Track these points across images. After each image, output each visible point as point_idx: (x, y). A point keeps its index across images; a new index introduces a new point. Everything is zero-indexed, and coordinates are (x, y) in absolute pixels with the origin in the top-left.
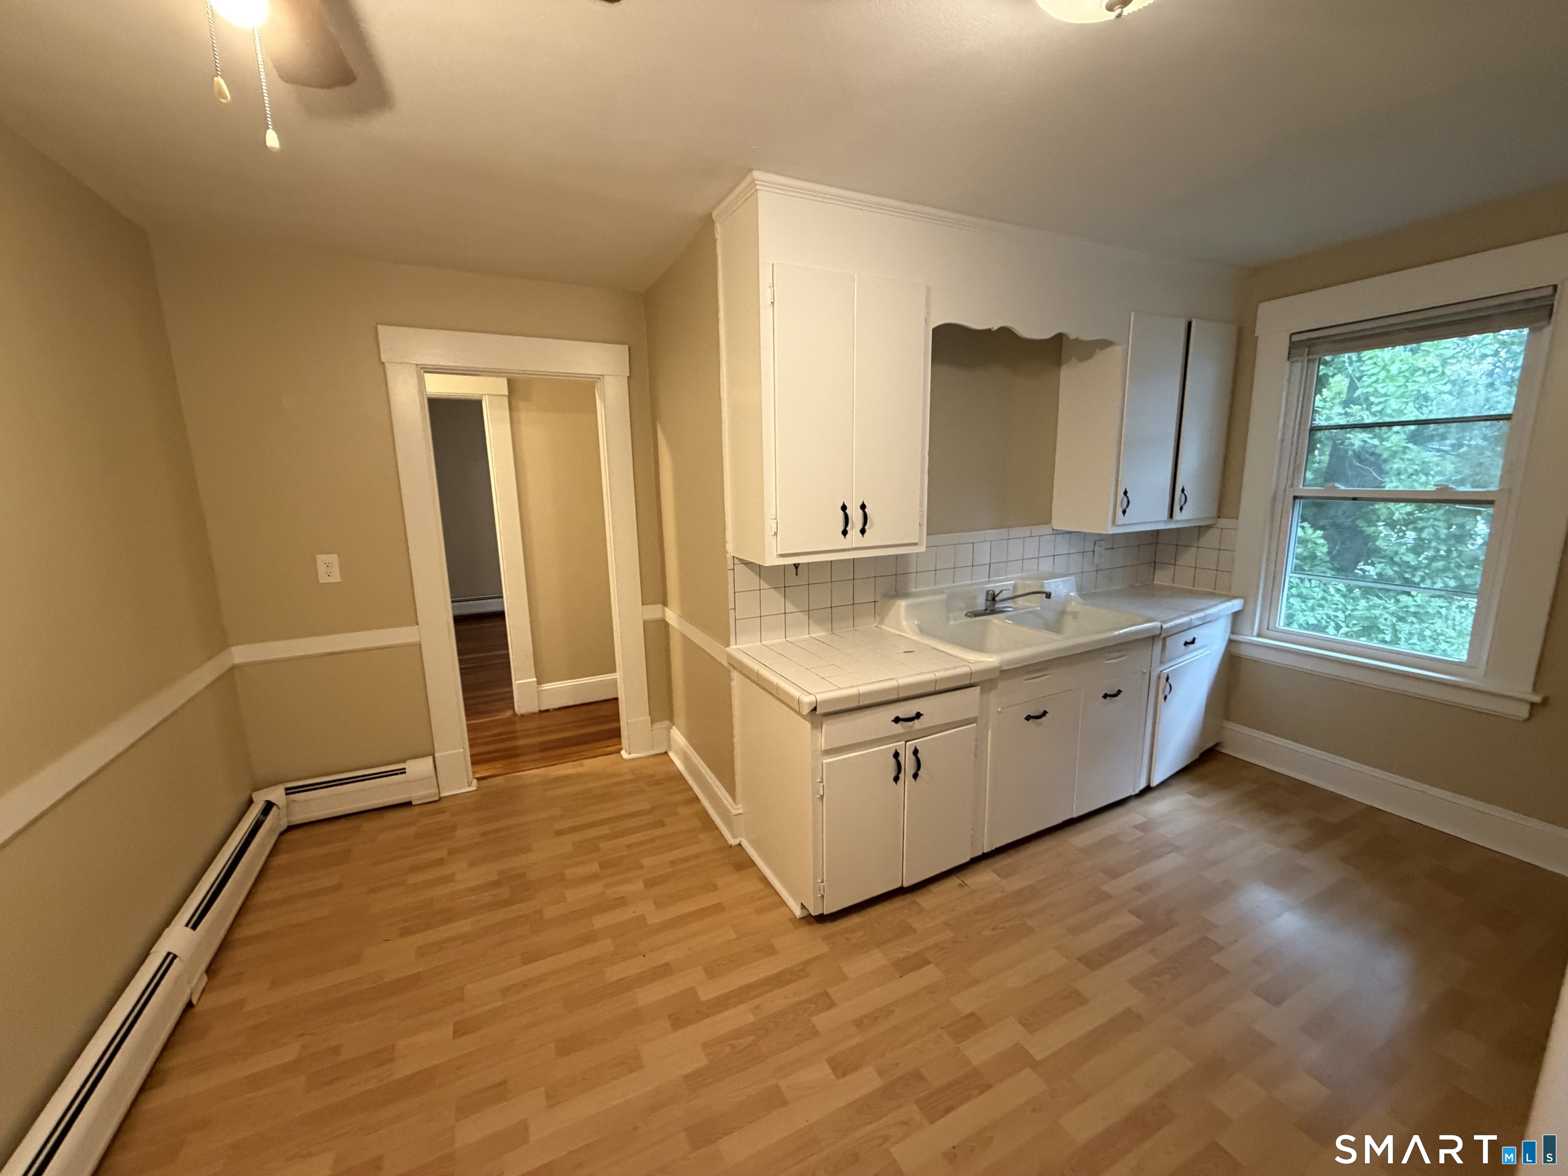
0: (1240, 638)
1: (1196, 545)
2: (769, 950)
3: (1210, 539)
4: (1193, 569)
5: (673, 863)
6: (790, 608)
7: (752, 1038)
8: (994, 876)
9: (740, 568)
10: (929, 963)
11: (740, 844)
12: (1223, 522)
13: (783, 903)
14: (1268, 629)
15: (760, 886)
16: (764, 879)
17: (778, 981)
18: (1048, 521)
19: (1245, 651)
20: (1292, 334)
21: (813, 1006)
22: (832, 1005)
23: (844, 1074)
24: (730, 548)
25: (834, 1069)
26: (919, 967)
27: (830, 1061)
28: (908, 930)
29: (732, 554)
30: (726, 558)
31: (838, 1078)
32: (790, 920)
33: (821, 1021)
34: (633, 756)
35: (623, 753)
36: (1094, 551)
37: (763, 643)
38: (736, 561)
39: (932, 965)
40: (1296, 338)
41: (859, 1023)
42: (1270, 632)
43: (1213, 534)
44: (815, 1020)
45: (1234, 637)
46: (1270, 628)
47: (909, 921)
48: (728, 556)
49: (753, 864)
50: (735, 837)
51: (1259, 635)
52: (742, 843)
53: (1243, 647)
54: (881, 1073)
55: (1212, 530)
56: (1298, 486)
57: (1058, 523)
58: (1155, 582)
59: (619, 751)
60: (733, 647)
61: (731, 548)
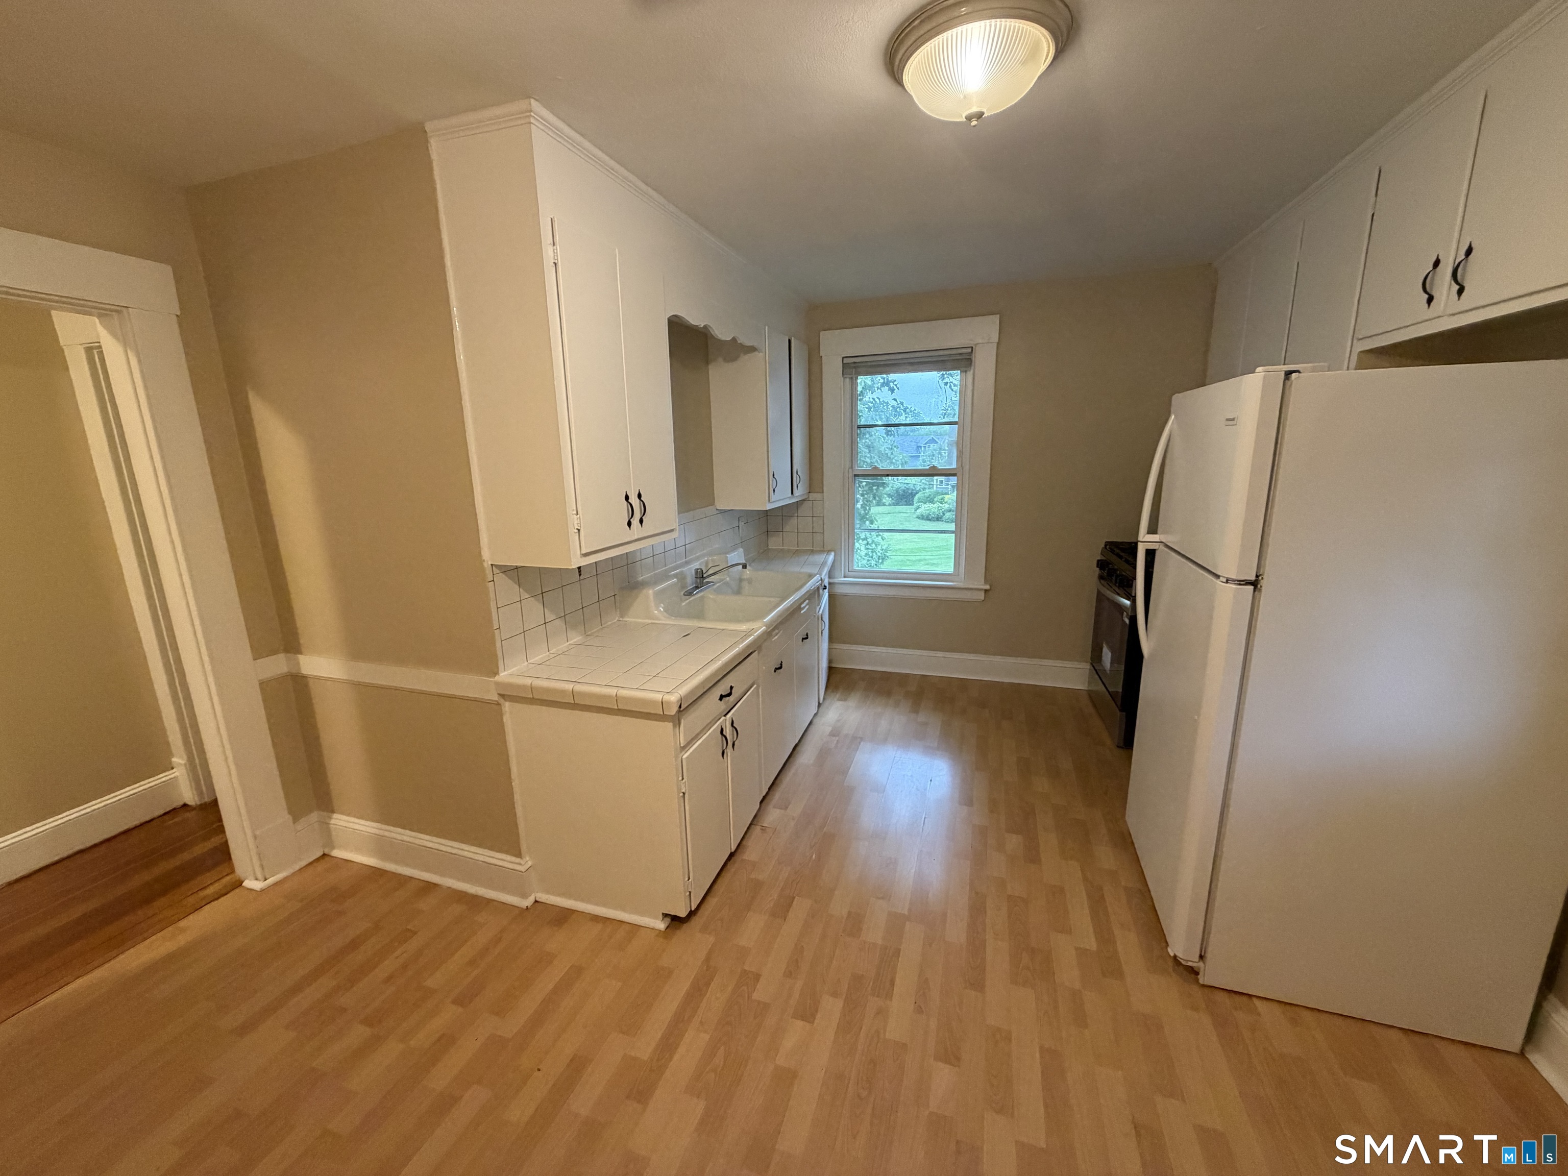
0: (836, 580)
1: (796, 515)
2: (664, 975)
3: (805, 510)
4: (797, 533)
5: (472, 963)
6: (550, 616)
7: (722, 1048)
8: (778, 811)
9: (501, 578)
10: (794, 898)
11: (536, 901)
12: (813, 496)
13: (637, 927)
14: (849, 571)
15: (600, 926)
16: (596, 918)
17: (698, 991)
18: (713, 504)
19: (840, 590)
20: (843, 358)
21: (745, 988)
22: (757, 977)
23: (813, 1016)
24: (486, 554)
25: (803, 1018)
26: (790, 905)
27: (796, 1016)
28: (757, 885)
29: (490, 563)
30: (483, 569)
31: (813, 1022)
32: (657, 936)
33: (761, 994)
34: (270, 881)
35: (247, 884)
36: (739, 526)
37: (529, 662)
38: (496, 570)
39: (797, 897)
40: (846, 361)
41: (789, 974)
42: (849, 573)
43: (807, 505)
44: (756, 996)
45: (831, 581)
46: (850, 570)
47: (753, 876)
48: (485, 565)
49: (571, 912)
50: (524, 896)
51: (845, 577)
52: (537, 899)
53: (837, 586)
54: (835, 995)
55: (806, 502)
56: (855, 467)
57: (721, 505)
58: (770, 547)
59: (239, 884)
60: (502, 674)
61: (487, 556)
